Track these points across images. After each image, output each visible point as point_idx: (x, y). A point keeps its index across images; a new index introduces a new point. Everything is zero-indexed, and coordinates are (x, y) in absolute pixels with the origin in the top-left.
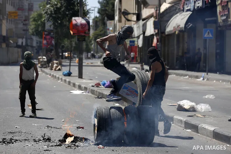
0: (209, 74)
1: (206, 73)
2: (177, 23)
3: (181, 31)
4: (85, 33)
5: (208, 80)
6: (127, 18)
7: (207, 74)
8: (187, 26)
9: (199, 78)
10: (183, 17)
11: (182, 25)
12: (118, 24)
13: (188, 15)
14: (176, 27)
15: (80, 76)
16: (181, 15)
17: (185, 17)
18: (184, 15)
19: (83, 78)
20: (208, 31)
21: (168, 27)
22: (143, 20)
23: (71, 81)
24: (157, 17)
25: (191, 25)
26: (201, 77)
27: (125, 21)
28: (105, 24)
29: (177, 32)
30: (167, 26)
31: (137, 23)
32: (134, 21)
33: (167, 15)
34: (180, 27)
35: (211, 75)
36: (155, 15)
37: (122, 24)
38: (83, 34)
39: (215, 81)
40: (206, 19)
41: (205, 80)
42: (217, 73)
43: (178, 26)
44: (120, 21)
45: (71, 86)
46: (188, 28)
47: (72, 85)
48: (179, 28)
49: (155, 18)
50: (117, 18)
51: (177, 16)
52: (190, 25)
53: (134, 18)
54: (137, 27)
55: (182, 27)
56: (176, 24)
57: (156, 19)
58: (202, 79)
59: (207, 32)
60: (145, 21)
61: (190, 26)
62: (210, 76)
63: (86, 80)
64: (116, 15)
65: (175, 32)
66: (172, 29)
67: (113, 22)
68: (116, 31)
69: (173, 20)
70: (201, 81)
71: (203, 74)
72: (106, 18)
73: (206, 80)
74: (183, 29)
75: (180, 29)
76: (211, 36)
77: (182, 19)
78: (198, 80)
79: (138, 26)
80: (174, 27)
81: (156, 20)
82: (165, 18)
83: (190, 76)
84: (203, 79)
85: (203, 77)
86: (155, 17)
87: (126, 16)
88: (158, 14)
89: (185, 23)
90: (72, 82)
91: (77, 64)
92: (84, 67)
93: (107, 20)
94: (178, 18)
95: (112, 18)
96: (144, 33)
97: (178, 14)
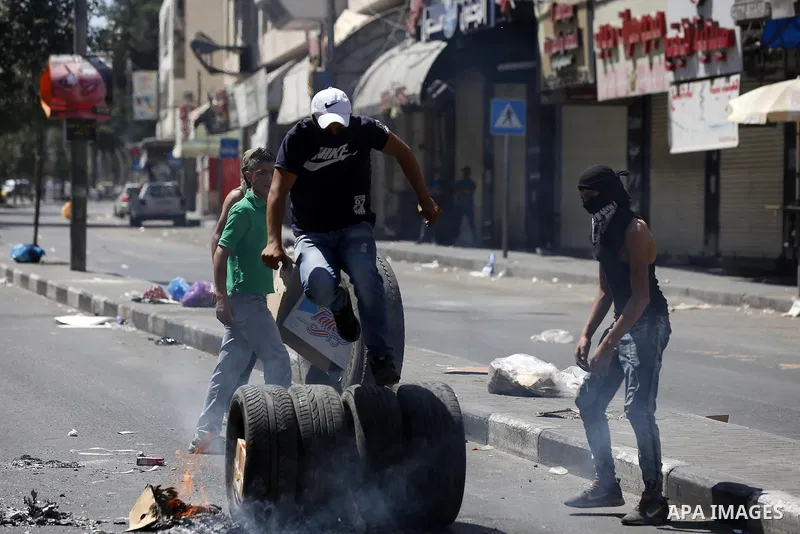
0: (512, 254)
1: (500, 253)
2: (395, 80)
3: (409, 109)
4: (94, 110)
5: (509, 274)
6: (209, 62)
7: (505, 256)
8: (430, 89)
9: (480, 270)
10: (413, 59)
11: (414, 87)
12: (171, 83)
13: (432, 51)
14: (392, 93)
15: (78, 261)
16: (407, 51)
17: (420, 62)
18: (419, 53)
19: (87, 269)
20: (508, 106)
21: (359, 92)
22: (270, 68)
23: (50, 282)
24: (324, 59)
25: (444, 87)
26: (485, 264)
27: (199, 74)
28: (125, 84)
29: (394, 113)
30: (357, 90)
31: (248, 81)
32: (232, 74)
33: (359, 54)
34: (407, 92)
35: (518, 259)
36: (314, 51)
37: (190, 84)
38: (86, 115)
39: (534, 280)
40: (502, 67)
41: (501, 274)
42: (534, 252)
43: (400, 90)
44: (179, 71)
45: (50, 298)
46: (434, 96)
47: (52, 293)
48: (401, 96)
49: (317, 62)
50: (166, 63)
51: (392, 56)
52: (439, 87)
53: (232, 62)
54: (248, 95)
55: (413, 95)
56: (393, 84)
57: (320, 65)
58: (487, 270)
59: (506, 111)
60: (274, 74)
61: (439, 91)
62: (516, 263)
63: (103, 278)
64: (166, 54)
65: (389, 111)
66: (377, 99)
67: (153, 75)
68: (166, 107)
69: (378, 68)
70: (484, 279)
71: (492, 255)
72: (129, 63)
73: (504, 276)
74: (418, 102)
75: (404, 101)
76: (516, 123)
77: (411, 67)
78: (475, 274)
79: (250, 89)
80: (385, 94)
81: (319, 69)
82: (350, 65)
83: (445, 263)
84: (492, 272)
85: (492, 265)
86: (315, 58)
87: (204, 57)
88: (327, 48)
89: (422, 79)
90: (52, 286)
91: (68, 222)
92: (90, 232)
93: (134, 70)
94: (395, 62)
95: (150, 62)
96: (273, 114)
97: (395, 51)
